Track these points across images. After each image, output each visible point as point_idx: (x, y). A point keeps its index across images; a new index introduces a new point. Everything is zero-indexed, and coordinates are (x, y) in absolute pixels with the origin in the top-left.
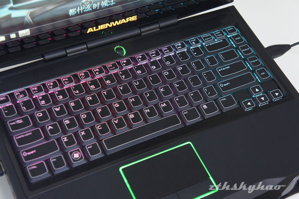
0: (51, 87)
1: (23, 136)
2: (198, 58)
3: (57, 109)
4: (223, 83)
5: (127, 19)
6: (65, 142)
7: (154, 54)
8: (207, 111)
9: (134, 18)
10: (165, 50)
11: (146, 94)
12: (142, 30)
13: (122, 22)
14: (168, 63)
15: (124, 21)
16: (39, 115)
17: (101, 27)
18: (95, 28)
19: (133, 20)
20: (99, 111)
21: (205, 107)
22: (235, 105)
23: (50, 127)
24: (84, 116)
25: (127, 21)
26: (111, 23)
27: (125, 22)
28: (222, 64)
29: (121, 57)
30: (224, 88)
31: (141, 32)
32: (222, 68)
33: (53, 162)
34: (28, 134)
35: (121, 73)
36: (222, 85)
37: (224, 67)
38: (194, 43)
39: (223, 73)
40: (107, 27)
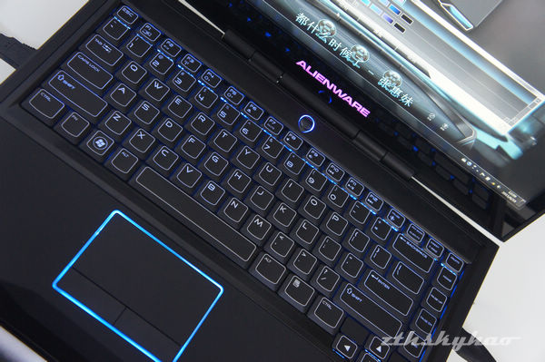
0: (186, 63)
1: (88, 63)
2: (371, 235)
3: (157, 86)
4: (354, 291)
5: (355, 103)
6: (112, 118)
7: (333, 171)
8: (292, 290)
9: (364, 112)
10: (351, 184)
11: (260, 190)
12: (359, 136)
13: (346, 99)
14: (333, 197)
15: (349, 99)
16: (134, 68)
17: (317, 75)
18: (309, 67)
19: (361, 112)
20: (192, 140)
21: (297, 283)
22: (330, 328)
23: (123, 90)
24: (169, 124)
25: (354, 105)
26: (333, 85)
27: (350, 102)
28: (386, 274)
29: (297, 129)
30: (347, 297)
31: (355, 137)
32: (380, 278)
33: (72, 118)
34: (94, 68)
35: (271, 140)
36: (350, 291)
37: (383, 281)
38: (392, 218)
39: (372, 283)
40: (324, 83)
